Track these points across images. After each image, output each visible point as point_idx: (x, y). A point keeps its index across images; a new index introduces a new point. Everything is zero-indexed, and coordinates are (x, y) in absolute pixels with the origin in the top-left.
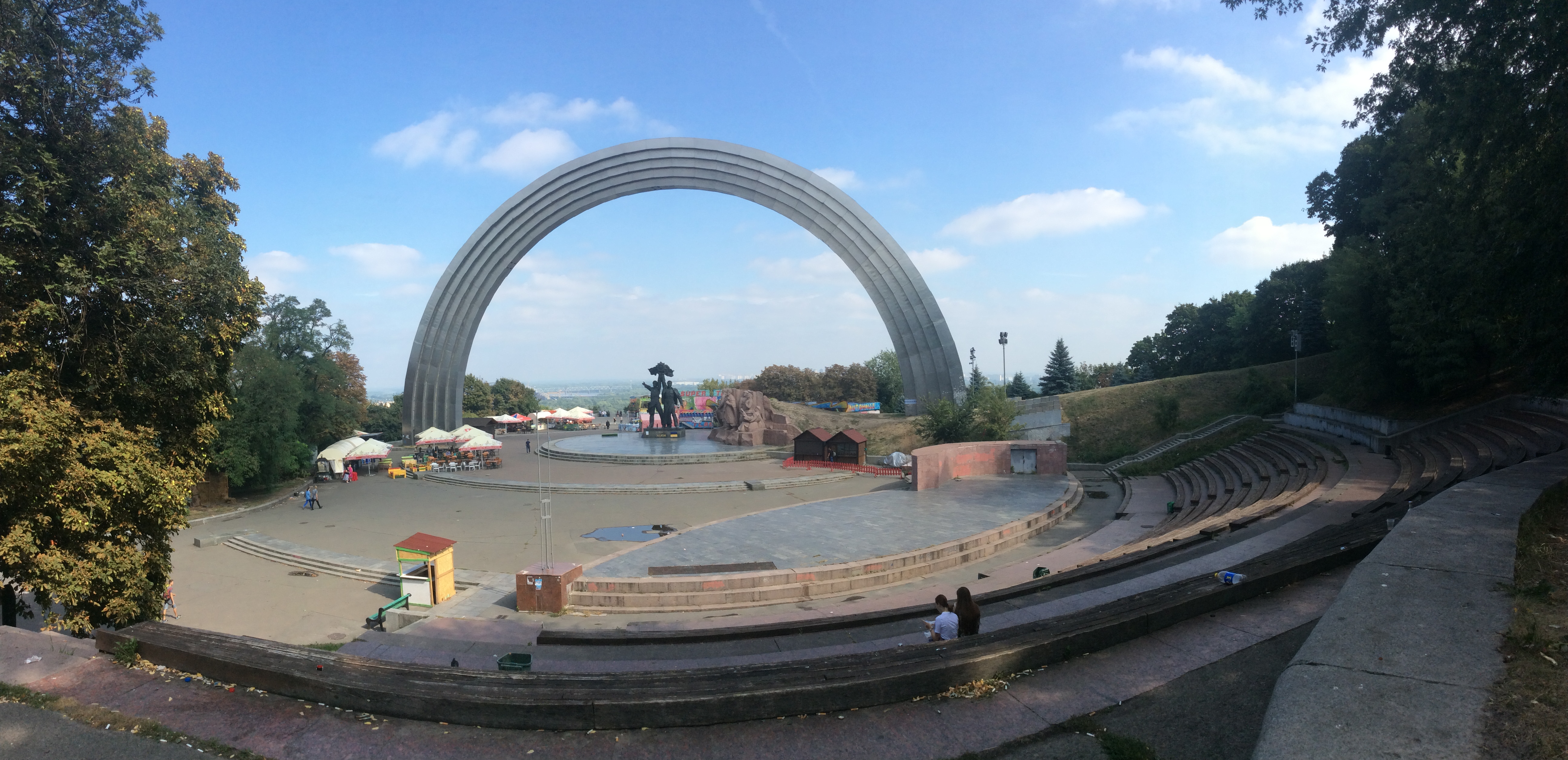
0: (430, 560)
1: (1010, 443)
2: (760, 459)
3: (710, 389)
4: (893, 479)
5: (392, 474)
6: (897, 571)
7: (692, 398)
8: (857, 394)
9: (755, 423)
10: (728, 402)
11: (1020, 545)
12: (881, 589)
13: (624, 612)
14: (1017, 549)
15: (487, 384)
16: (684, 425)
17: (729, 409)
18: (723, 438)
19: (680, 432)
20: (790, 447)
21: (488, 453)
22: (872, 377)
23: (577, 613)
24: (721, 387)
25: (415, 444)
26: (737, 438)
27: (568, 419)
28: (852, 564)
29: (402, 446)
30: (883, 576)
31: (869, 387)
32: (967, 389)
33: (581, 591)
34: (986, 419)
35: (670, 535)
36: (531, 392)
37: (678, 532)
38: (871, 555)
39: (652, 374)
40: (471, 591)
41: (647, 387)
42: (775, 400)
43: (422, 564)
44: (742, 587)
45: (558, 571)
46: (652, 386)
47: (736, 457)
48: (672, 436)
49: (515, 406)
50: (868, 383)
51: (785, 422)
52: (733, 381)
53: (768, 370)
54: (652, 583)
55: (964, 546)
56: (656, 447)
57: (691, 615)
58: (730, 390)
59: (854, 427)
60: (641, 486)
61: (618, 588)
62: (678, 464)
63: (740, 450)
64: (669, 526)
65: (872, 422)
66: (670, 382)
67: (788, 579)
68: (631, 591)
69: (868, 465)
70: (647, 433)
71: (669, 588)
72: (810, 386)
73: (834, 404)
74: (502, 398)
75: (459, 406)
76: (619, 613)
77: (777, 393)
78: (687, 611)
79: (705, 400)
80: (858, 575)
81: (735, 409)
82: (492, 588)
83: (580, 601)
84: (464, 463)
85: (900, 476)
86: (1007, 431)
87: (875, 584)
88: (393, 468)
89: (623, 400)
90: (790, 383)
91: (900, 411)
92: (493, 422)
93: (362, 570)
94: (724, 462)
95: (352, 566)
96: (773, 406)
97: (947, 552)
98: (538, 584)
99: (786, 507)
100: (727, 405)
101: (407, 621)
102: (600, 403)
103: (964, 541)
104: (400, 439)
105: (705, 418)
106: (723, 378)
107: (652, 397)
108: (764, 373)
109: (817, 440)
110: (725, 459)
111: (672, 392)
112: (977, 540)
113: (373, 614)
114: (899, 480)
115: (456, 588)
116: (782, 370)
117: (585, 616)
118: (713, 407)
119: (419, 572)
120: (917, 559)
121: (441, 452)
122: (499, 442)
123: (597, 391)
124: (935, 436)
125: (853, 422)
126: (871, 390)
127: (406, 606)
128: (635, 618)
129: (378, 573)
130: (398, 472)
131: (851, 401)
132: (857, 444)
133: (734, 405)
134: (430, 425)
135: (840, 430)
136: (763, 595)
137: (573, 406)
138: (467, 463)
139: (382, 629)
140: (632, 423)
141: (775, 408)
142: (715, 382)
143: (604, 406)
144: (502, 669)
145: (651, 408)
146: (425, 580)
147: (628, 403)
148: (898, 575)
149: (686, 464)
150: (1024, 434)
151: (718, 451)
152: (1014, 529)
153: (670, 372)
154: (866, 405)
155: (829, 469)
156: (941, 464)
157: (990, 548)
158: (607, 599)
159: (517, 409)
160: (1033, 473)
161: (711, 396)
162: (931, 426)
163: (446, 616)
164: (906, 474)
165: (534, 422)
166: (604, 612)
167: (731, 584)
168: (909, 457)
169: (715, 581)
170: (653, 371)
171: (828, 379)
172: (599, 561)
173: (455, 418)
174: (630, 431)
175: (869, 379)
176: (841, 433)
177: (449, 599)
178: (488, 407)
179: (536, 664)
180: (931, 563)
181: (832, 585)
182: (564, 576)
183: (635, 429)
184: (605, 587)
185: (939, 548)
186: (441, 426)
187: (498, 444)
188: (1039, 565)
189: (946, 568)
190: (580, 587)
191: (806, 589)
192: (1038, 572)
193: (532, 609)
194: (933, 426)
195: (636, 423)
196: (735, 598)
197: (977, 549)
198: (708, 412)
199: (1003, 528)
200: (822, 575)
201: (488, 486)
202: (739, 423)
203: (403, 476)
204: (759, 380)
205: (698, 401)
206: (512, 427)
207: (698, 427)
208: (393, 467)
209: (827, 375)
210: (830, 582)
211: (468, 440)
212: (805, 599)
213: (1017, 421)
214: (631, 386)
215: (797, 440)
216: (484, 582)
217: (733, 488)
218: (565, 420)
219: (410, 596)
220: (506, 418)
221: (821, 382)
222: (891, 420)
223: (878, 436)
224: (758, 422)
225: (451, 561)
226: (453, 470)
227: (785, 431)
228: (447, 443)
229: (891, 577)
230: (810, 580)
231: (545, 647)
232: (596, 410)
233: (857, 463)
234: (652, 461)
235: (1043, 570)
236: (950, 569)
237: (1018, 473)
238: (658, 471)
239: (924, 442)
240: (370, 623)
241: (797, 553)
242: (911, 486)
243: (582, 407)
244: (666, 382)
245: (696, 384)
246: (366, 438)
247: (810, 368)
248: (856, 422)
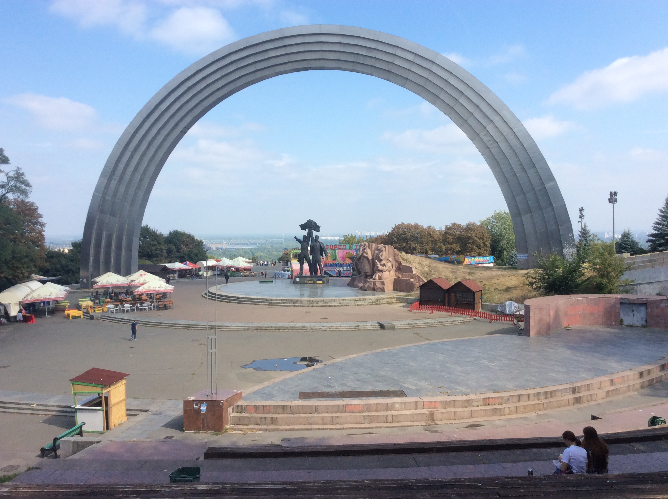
0: (105, 391)
1: (619, 296)
2: (390, 303)
3: (349, 243)
4: (507, 324)
5: (68, 315)
6: (513, 406)
7: (335, 250)
8: (472, 249)
9: (387, 272)
10: (365, 254)
11: (631, 393)
12: (498, 420)
13: (277, 430)
14: (629, 397)
15: (161, 235)
16: (328, 274)
17: (365, 260)
18: (361, 285)
19: (325, 279)
20: (416, 294)
21: (160, 295)
22: (486, 234)
23: (237, 432)
24: (359, 242)
25: (92, 288)
26: (372, 286)
27: (231, 267)
28: (472, 397)
29: (79, 289)
30: (500, 409)
31: (484, 243)
32: (577, 246)
33: (241, 413)
34: (595, 274)
35: (317, 366)
36: (200, 243)
37: (323, 363)
38: (489, 390)
39: (302, 229)
40: (141, 417)
41: (299, 240)
42: (404, 253)
43: (97, 396)
44: (377, 411)
45: (222, 397)
46: (302, 240)
47: (371, 301)
48: (318, 282)
49: (185, 254)
50: (483, 239)
51: (412, 272)
52: (369, 237)
53: (398, 227)
54: (302, 406)
55: (577, 389)
56: (305, 292)
57: (335, 433)
58: (367, 244)
59: (471, 277)
60: (292, 325)
61: (272, 410)
62: (323, 306)
63: (374, 295)
64: (316, 358)
65: (487, 273)
66: (317, 237)
67: (416, 405)
68: (283, 412)
69: (484, 311)
70: (298, 280)
71: (317, 409)
72: (432, 241)
73: (453, 257)
74: (174, 247)
75: (135, 253)
76: (273, 430)
77: (404, 247)
78: (332, 429)
79: (345, 253)
80: (478, 406)
81: (371, 262)
82: (160, 413)
83: (239, 421)
84: (139, 305)
85: (512, 323)
86: (616, 285)
87: (493, 415)
88: (69, 310)
89: (276, 251)
90: (415, 239)
91: (512, 265)
92: (165, 268)
93: (38, 405)
94: (361, 305)
95: (27, 402)
96: (402, 258)
97: (560, 393)
98: (203, 408)
99: (414, 344)
100: (364, 256)
101: (79, 446)
102: (258, 254)
103: (576, 385)
104: (77, 282)
105: (345, 268)
106: (359, 234)
107: (302, 249)
108: (394, 230)
109: (439, 288)
110: (362, 302)
111: (318, 244)
112: (589, 385)
113: (48, 444)
114: (512, 326)
115: (128, 415)
116: (409, 227)
117: (244, 434)
118: (352, 258)
119: (93, 403)
120: (531, 396)
121: (117, 294)
122: (171, 286)
123: (255, 244)
124: (546, 288)
125: (470, 274)
126: (485, 245)
127: (81, 433)
128: (287, 435)
129: (53, 406)
130: (74, 313)
131: (467, 255)
132: (474, 293)
133: (370, 257)
134: (107, 270)
135: (459, 280)
136: (395, 418)
137: (236, 256)
138: (141, 304)
139: (56, 457)
140: (284, 271)
141: (403, 259)
142: (353, 237)
143: (261, 257)
144: (173, 481)
145: (301, 258)
146: (99, 410)
147: (281, 254)
148: (513, 409)
149: (330, 306)
150: (633, 289)
151: (356, 296)
152: (626, 378)
153: (317, 228)
154: (481, 259)
155: (449, 314)
156: (552, 313)
157: (602, 394)
158: (263, 420)
159: (186, 257)
160: (643, 326)
161: (351, 249)
162: (542, 279)
163: (117, 440)
164: (518, 321)
165: (203, 269)
166: (260, 430)
167: (368, 408)
168: (522, 306)
169: (355, 405)
170: (303, 227)
171: (448, 236)
172: (257, 388)
173: (131, 265)
174: (283, 278)
175: (483, 236)
176: (459, 282)
177: (120, 425)
178: (162, 255)
179: (204, 475)
180: (545, 401)
181: (455, 412)
182: (226, 401)
183: (287, 276)
184: (261, 409)
185: (552, 389)
186: (118, 271)
187: (170, 288)
188: (653, 414)
189: (560, 407)
190: (240, 410)
191: (432, 415)
192: (654, 421)
193: (198, 429)
194: (544, 278)
195: (288, 271)
196: (372, 419)
197: (588, 393)
198: (347, 262)
199: (615, 376)
200: (447, 404)
201: (160, 325)
202: (373, 273)
203: (79, 317)
204: (390, 235)
205: (339, 253)
206: (182, 274)
207: (340, 274)
208: (71, 308)
209: (446, 233)
210: (453, 410)
211: (143, 284)
212: (431, 423)
213: (626, 277)
214: (283, 240)
215: (423, 287)
216: (154, 408)
217: (369, 327)
218: (229, 268)
219: (84, 424)
220: (177, 265)
221: (441, 238)
222: (504, 272)
223: (492, 286)
224: (390, 271)
225: (124, 392)
226: (128, 311)
227: (412, 280)
228: (123, 287)
229: (507, 411)
230: (435, 407)
231: (211, 461)
232: (254, 260)
233: (473, 309)
234: (301, 303)
235: (659, 420)
236: (563, 409)
237: (629, 326)
238: (307, 312)
239: (535, 293)
240: (44, 452)
241: (423, 384)
242: (525, 332)
243: (243, 257)
244: (314, 236)
245: (337, 238)
246: (44, 282)
247: (432, 226)
248: (473, 273)
